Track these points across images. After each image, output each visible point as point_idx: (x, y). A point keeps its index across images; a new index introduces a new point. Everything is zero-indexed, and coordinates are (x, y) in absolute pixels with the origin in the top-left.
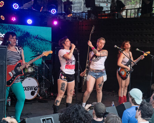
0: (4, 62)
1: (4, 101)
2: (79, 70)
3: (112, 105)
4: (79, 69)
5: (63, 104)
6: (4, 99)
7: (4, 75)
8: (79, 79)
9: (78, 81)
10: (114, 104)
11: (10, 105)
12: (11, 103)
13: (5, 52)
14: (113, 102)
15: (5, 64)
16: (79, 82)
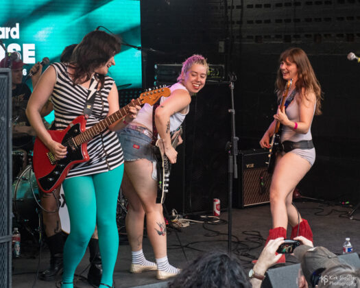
0: (3, 119)
1: (6, 244)
2: (235, 138)
3: (344, 250)
4: (236, 136)
5: (186, 246)
6: (6, 236)
7: (5, 160)
8: (236, 165)
9: (233, 173)
10: (349, 245)
11: (18, 253)
12: (21, 246)
13: (5, 89)
14: (348, 239)
15: (5, 128)
16: (236, 177)
